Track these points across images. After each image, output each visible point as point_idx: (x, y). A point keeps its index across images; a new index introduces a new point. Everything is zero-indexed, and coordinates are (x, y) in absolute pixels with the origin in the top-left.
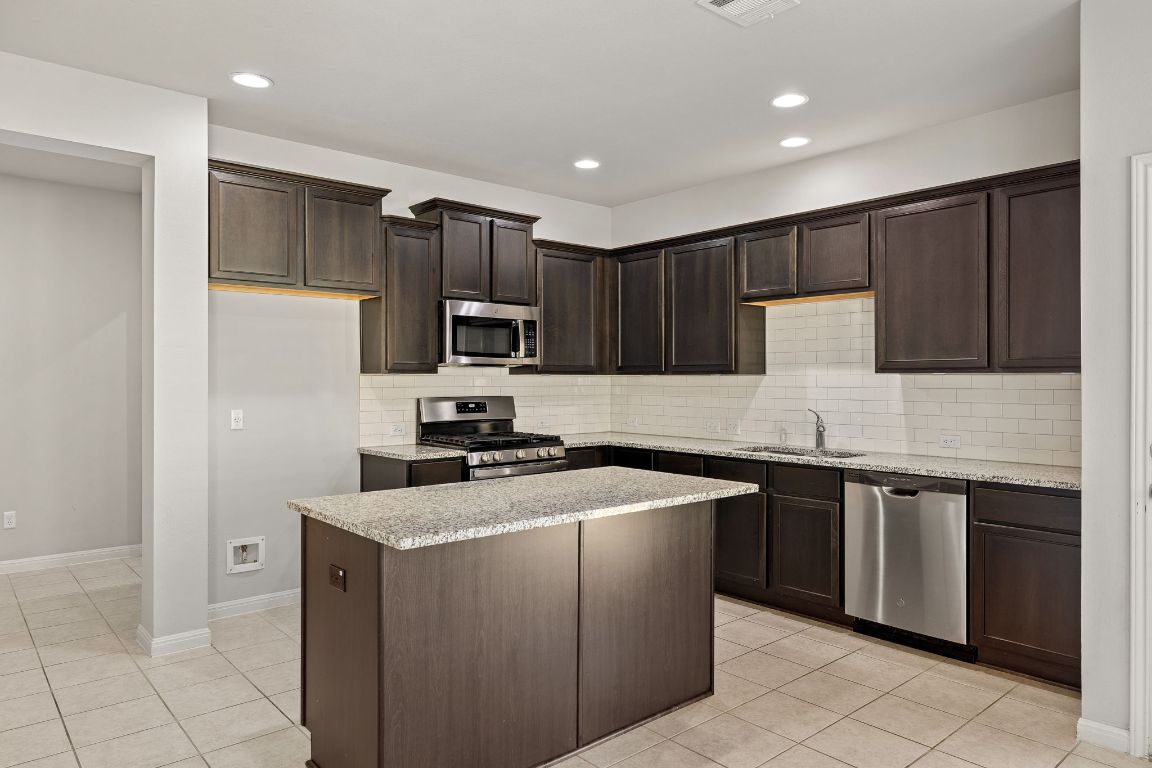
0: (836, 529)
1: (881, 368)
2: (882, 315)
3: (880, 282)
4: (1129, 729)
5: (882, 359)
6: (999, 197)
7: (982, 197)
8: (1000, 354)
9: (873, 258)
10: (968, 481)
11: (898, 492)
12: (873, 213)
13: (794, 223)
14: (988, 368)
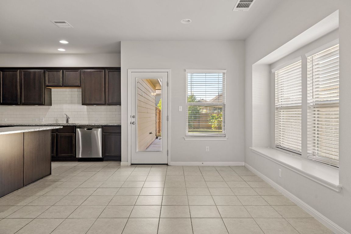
0: (74, 139)
1: (83, 104)
2: (83, 92)
3: (83, 85)
4: (128, 162)
5: (83, 102)
6: (107, 71)
7: (104, 71)
8: (107, 102)
9: (81, 80)
10: (102, 126)
11: (88, 129)
12: (81, 70)
13: (62, 69)
14: (105, 104)
